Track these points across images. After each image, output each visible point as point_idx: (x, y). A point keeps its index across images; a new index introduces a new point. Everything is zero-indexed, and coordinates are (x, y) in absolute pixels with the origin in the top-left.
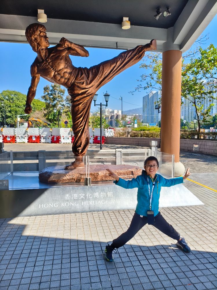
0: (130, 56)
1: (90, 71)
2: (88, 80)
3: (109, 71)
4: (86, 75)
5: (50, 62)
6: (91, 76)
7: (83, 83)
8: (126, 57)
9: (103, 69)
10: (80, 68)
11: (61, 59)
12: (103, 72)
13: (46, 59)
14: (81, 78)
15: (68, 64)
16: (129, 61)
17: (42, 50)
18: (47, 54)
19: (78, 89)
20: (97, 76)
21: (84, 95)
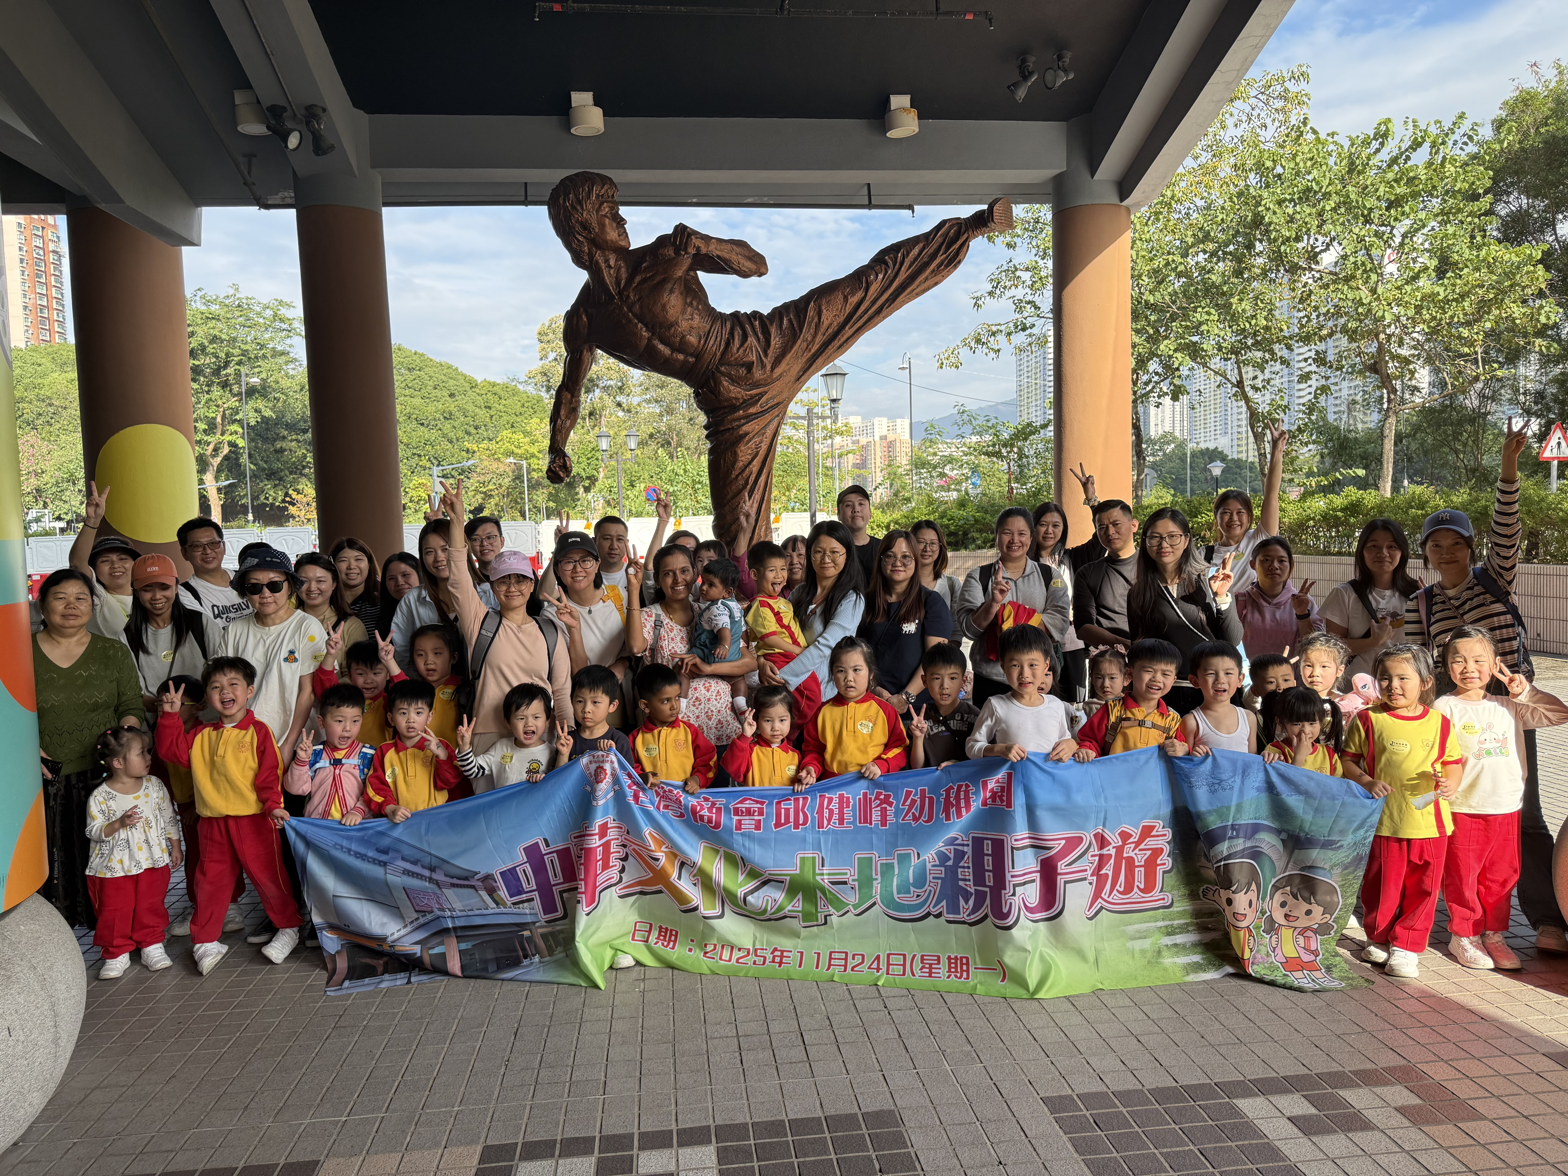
0: (915, 259)
1: (771, 323)
2: (766, 355)
3: (842, 319)
4: (758, 340)
5: (633, 304)
6: (776, 341)
7: (749, 366)
8: (902, 264)
9: (819, 314)
10: (736, 315)
11: (671, 291)
12: (818, 326)
13: (619, 292)
14: (741, 351)
15: (695, 303)
16: (911, 279)
17: (607, 261)
18: (624, 274)
19: (732, 391)
20: (799, 342)
21: (752, 410)
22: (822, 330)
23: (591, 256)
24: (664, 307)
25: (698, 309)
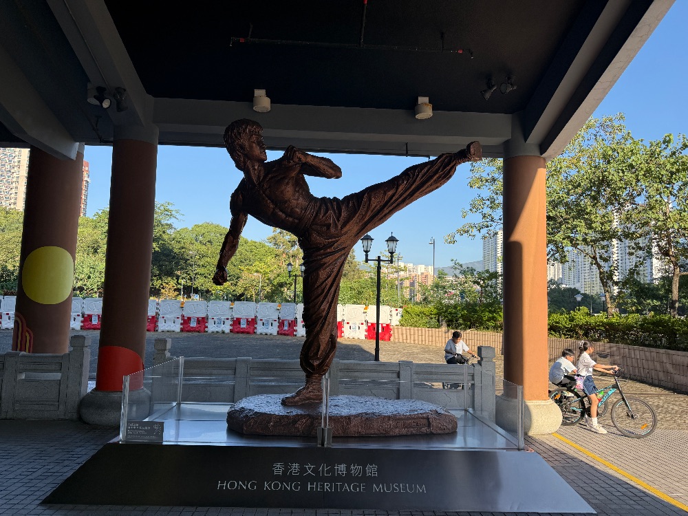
0: (425, 174)
1: (343, 204)
2: (338, 221)
3: (382, 204)
4: (335, 213)
5: (266, 189)
6: (344, 214)
7: (328, 226)
8: (418, 176)
9: (370, 200)
10: (324, 199)
11: (288, 184)
12: (369, 207)
13: (259, 184)
14: (324, 218)
15: (300, 191)
16: (422, 184)
17: (253, 166)
18: (262, 174)
19: (317, 239)
20: (357, 215)
21: (328, 250)
22: (371, 209)
23: (245, 163)
24: (282, 192)
25: (302, 194)
